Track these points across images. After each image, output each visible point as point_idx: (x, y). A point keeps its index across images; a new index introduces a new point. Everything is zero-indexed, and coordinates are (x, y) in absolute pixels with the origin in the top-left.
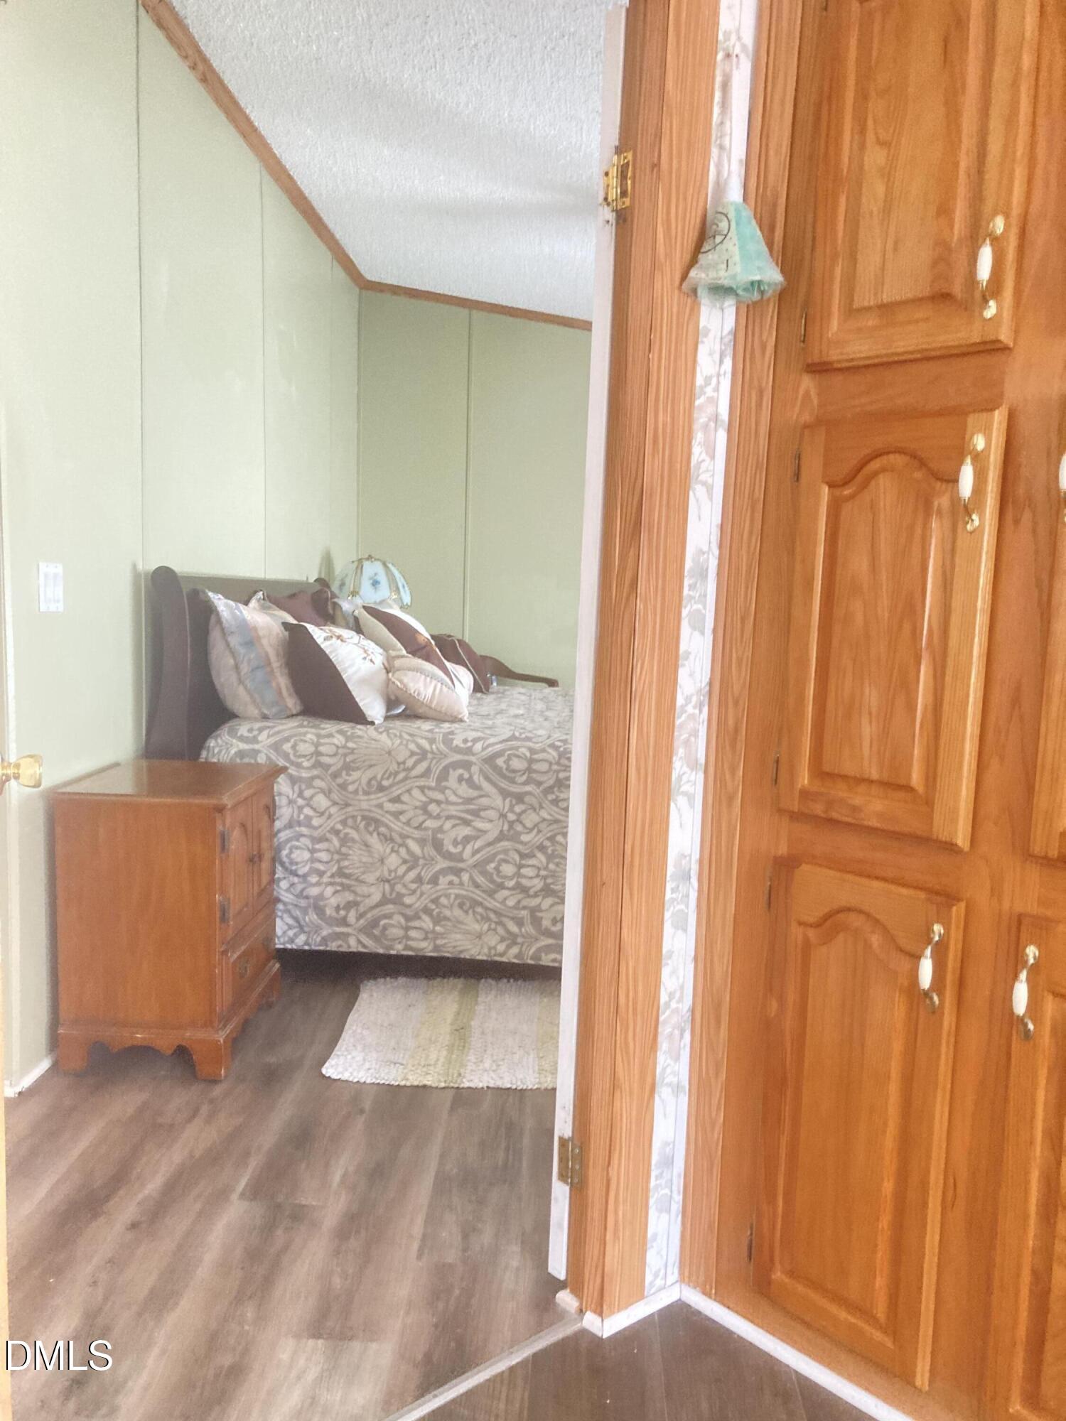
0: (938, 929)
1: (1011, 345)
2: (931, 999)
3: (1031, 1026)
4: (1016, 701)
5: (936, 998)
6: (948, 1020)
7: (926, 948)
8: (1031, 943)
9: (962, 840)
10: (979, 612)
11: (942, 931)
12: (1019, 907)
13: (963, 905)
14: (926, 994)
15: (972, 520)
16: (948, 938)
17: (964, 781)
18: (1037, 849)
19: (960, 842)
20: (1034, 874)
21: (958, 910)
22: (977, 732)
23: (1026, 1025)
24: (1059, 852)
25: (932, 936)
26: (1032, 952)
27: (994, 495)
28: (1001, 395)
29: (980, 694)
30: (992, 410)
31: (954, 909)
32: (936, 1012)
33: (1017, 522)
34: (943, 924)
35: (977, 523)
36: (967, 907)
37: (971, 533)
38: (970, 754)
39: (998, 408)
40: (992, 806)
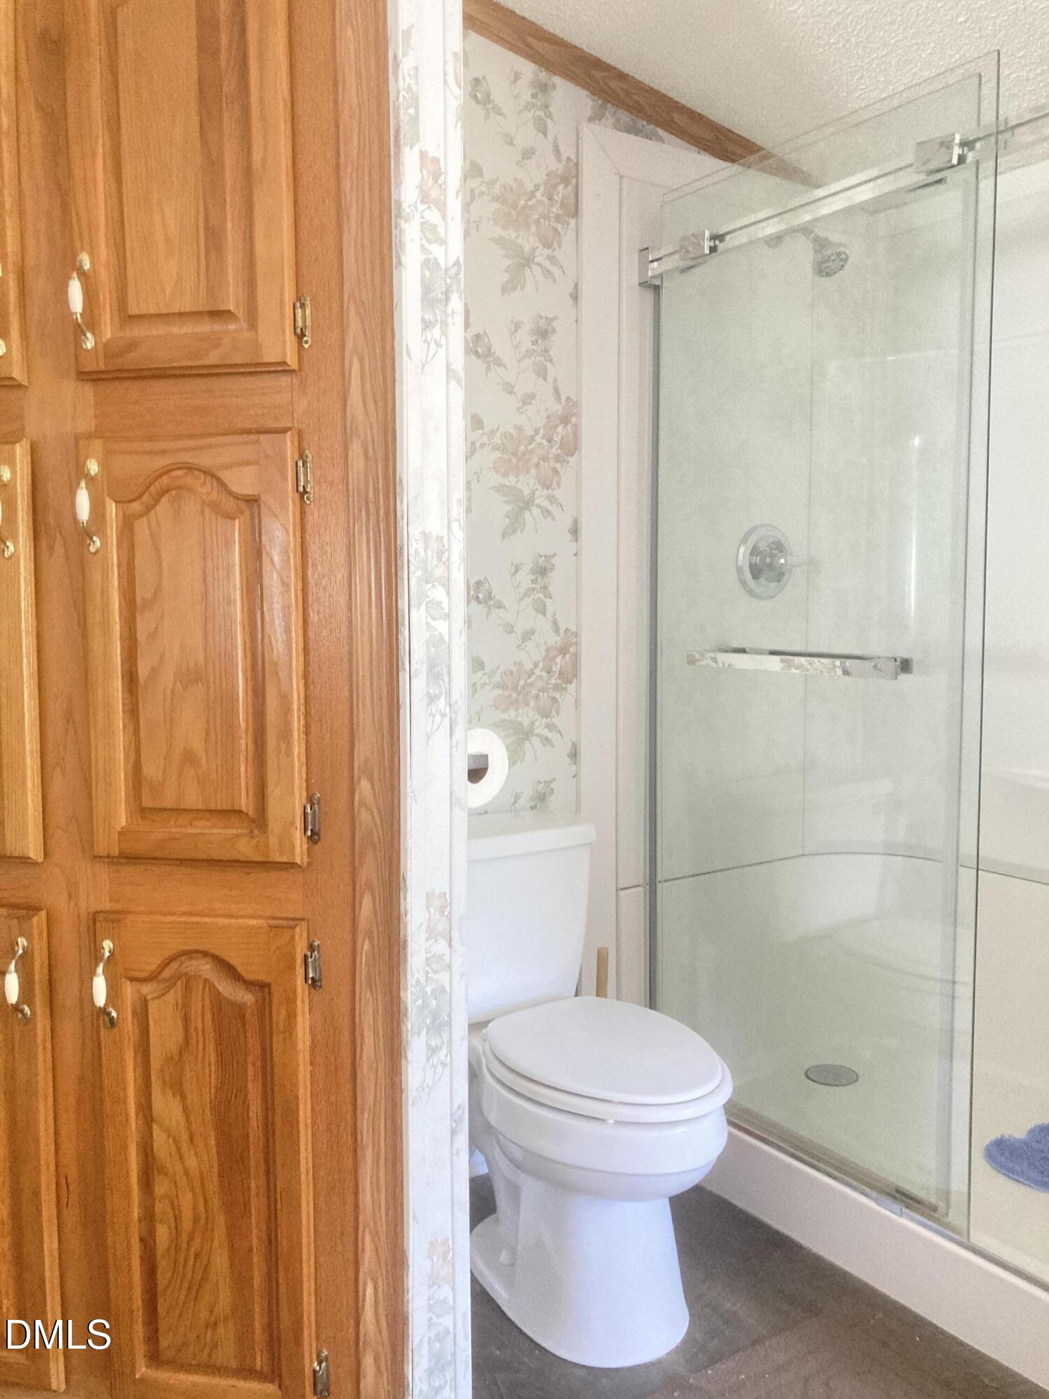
0: (22, 941)
1: (25, 383)
2: (22, 1011)
3: (114, 1014)
4: (69, 716)
5: (27, 1009)
6: (42, 1025)
7: (11, 963)
8: (106, 938)
9: (35, 852)
10: (24, 634)
11: (26, 944)
12: (93, 908)
13: (43, 914)
14: (16, 1008)
15: (8, 547)
16: (32, 949)
17: (29, 796)
18: (101, 850)
19: (32, 855)
20: (104, 873)
21: (39, 920)
22: (37, 747)
23: (109, 1014)
24: (119, 850)
25: (16, 948)
26: (107, 945)
27: (25, 523)
28: (23, 429)
29: (36, 713)
30: (13, 443)
31: (35, 920)
32: (28, 1022)
33: (51, 548)
34: (25, 937)
35: (12, 548)
36: (48, 914)
37: (8, 559)
38: (32, 769)
39: (19, 442)
40: (60, 817)
